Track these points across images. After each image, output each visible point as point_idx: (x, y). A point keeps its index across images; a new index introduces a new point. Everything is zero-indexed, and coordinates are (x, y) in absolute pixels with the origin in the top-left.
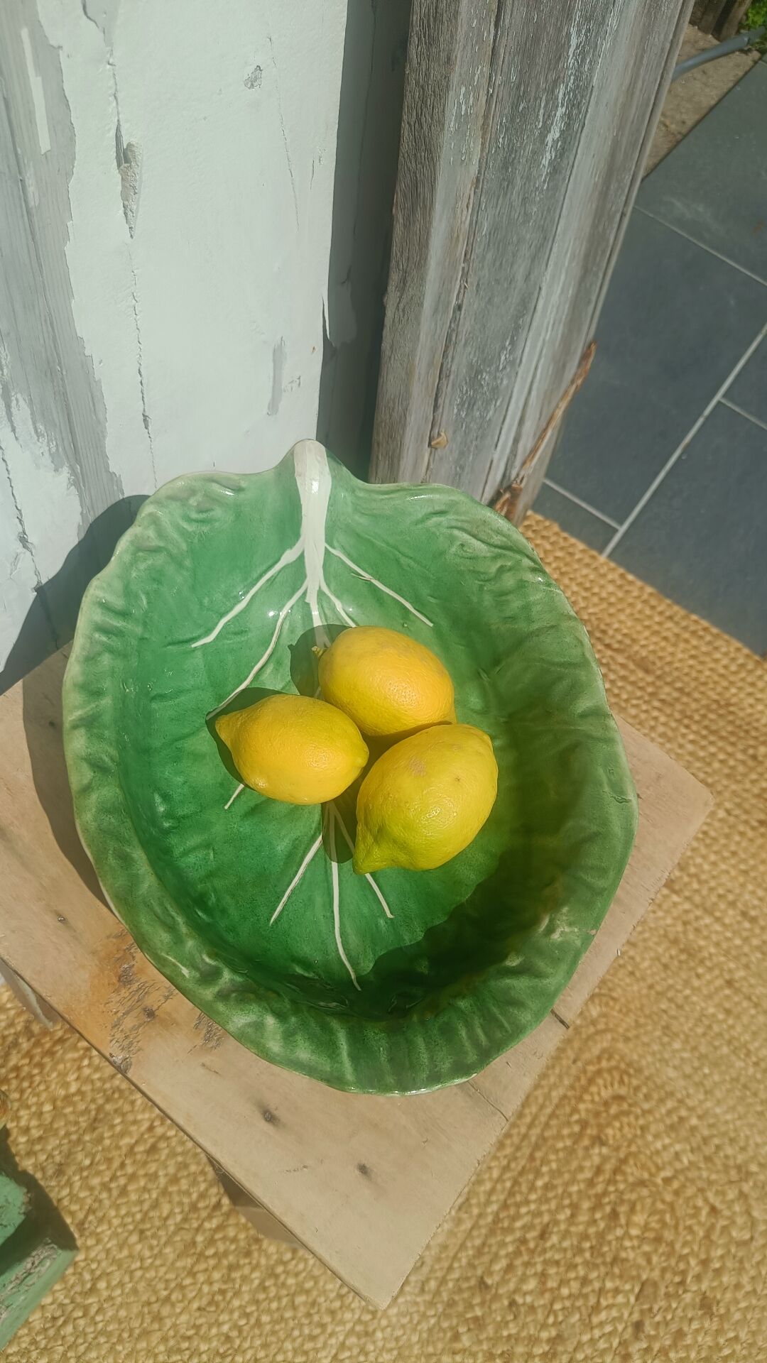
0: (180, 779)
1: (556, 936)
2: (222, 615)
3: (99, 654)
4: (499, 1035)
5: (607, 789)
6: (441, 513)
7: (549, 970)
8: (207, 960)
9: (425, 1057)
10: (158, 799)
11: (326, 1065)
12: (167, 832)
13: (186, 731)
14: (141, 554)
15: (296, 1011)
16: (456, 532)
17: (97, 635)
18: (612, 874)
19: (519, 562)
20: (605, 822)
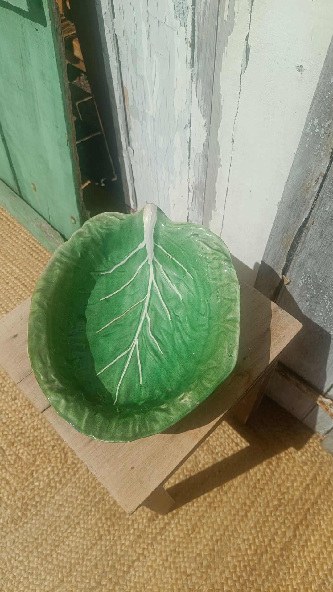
2: (116, 264)
3: (55, 269)
4: (144, 431)
5: (225, 350)
6: (196, 235)
8: (53, 376)
11: (76, 421)
14: (80, 238)
16: (201, 243)
17: (57, 263)
19: (220, 257)
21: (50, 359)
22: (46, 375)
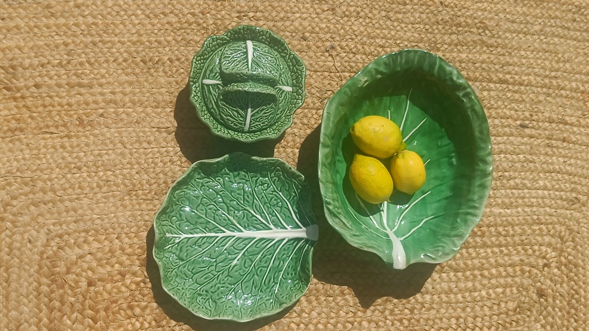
0: (444, 170)
1: (366, 79)
2: (420, 227)
3: (478, 199)
4: (394, 57)
5: (332, 119)
6: (355, 235)
7: (373, 70)
8: (465, 100)
9: (417, 58)
10: (455, 163)
11: (443, 63)
12: (453, 152)
13: (438, 188)
14: (461, 234)
15: (445, 80)
16: (350, 227)
17: (478, 206)
18: (343, 91)
19: (334, 208)
20: (337, 108)
21: (469, 115)
22: (470, 99)
